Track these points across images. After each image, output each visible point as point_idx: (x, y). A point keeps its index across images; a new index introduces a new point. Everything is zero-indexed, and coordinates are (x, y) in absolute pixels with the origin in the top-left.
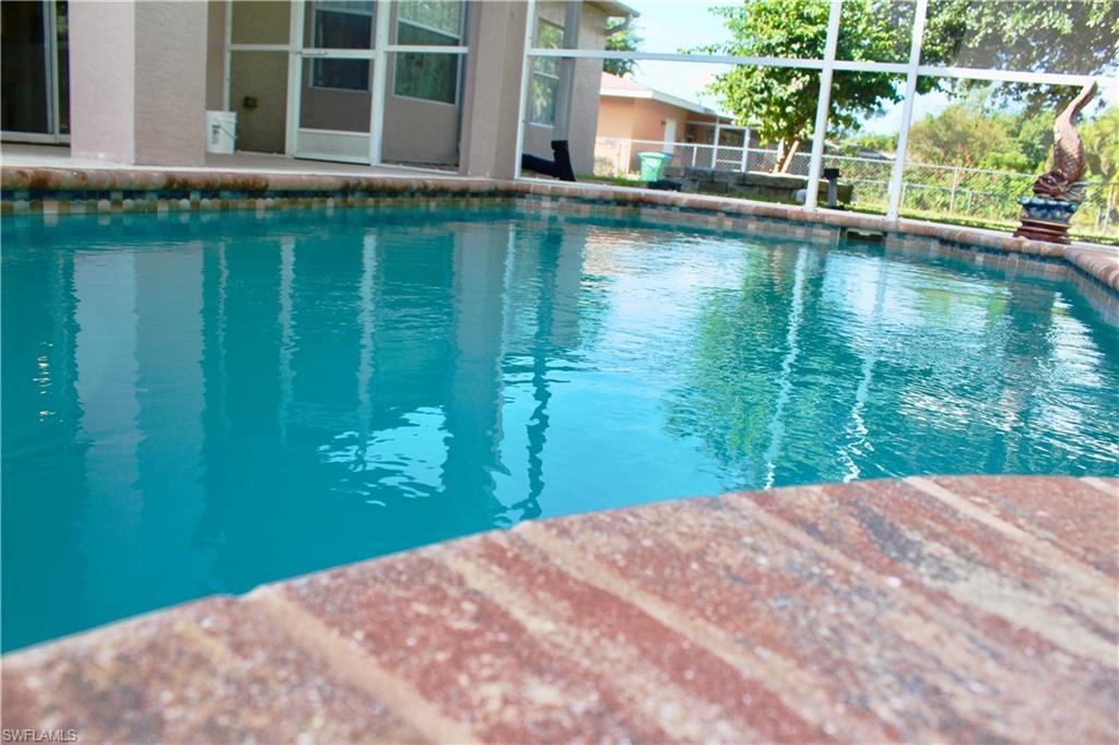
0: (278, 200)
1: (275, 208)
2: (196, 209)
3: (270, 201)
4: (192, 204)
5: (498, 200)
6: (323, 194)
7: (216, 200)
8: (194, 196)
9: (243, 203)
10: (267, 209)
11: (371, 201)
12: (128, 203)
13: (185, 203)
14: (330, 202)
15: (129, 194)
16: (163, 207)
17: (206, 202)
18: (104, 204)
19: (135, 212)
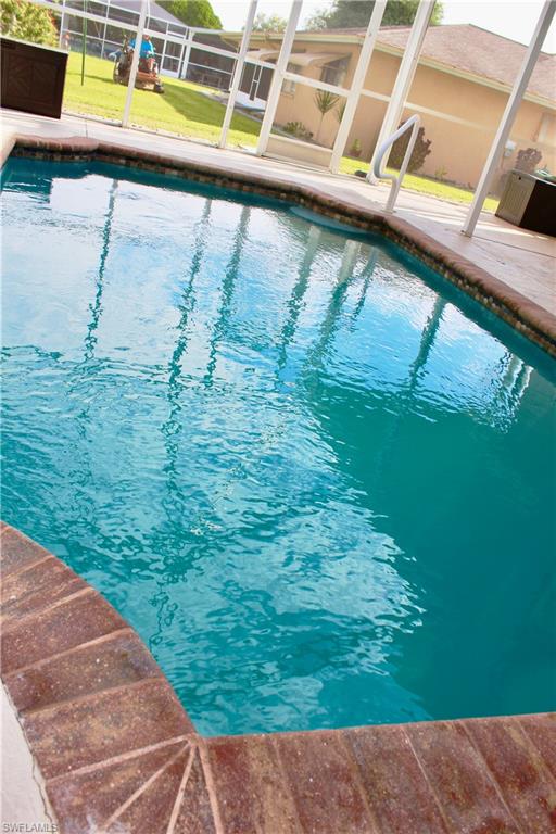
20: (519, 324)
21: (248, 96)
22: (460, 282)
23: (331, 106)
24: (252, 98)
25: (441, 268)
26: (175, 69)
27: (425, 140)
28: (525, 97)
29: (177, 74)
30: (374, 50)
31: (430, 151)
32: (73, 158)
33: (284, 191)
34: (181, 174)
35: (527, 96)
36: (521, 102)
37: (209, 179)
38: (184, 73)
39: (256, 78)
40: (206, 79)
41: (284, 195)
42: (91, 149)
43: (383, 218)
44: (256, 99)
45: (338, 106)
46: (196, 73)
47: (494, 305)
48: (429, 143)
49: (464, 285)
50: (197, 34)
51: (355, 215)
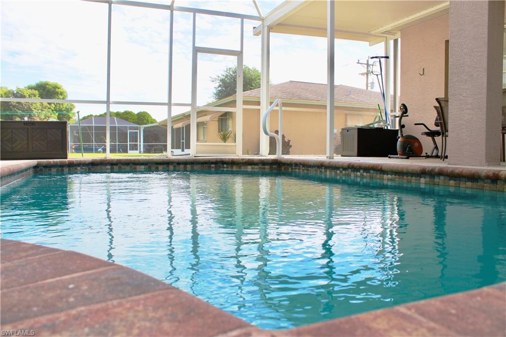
2: (362, 176)
3: (389, 176)
4: (361, 174)
7: (368, 174)
8: (362, 171)
11: (452, 182)
12: (344, 172)
20: (385, 176)
21: (181, 150)
22: (338, 172)
23: (228, 137)
24: (183, 150)
25: (323, 170)
26: (137, 149)
27: (287, 141)
28: (335, 105)
29: (138, 151)
30: (243, 101)
31: (291, 146)
32: (76, 169)
33: (213, 163)
34: (147, 167)
35: (336, 104)
36: (333, 108)
37: (165, 166)
38: (142, 150)
39: (183, 139)
40: (155, 150)
41: (213, 165)
42: (87, 163)
43: (277, 160)
44: (185, 150)
45: (232, 135)
46: (149, 148)
47: (365, 174)
48: (290, 141)
49: (341, 172)
50: (145, 128)
51: (260, 163)
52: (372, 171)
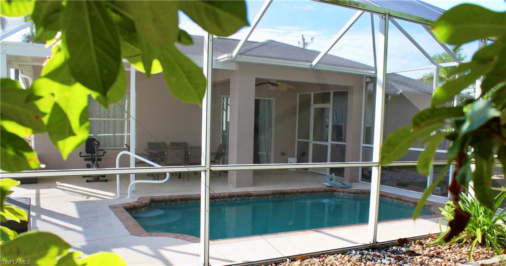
0: (256, 197)
1: (255, 199)
5: (328, 193)
6: (268, 195)
9: (247, 198)
10: (253, 199)
12: (222, 199)
13: (234, 199)
14: (270, 197)
15: (222, 198)
16: (229, 200)
17: (238, 198)
18: (218, 200)
19: (224, 201)
52: (243, 197)
